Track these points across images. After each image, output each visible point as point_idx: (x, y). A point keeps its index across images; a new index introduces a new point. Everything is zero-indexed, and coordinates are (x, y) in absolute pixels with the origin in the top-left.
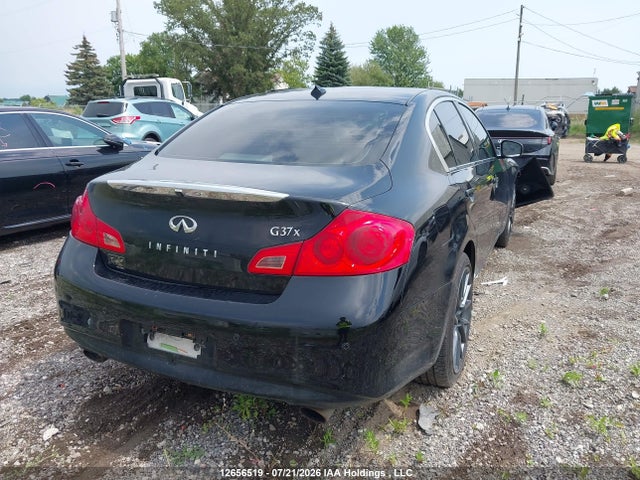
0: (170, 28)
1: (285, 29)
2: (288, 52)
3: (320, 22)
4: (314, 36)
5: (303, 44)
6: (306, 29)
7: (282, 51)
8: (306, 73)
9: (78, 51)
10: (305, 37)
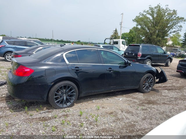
0: (137, 26)
1: (172, 25)
2: (172, 32)
3: (185, 22)
4: (182, 27)
5: (177, 29)
6: (179, 24)
7: (170, 31)
8: (180, 38)
9: (114, 32)
10: (178, 27)
